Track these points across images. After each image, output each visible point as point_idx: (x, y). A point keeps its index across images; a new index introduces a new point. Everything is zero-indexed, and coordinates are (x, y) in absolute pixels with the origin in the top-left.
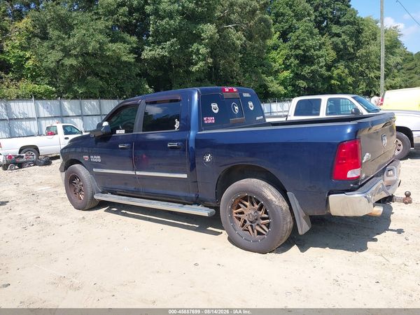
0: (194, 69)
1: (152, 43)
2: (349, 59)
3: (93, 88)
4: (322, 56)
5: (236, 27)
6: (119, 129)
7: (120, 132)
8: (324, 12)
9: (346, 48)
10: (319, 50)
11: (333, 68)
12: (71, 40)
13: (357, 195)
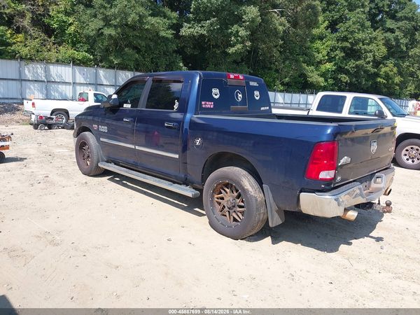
0: (231, 50)
1: (193, 20)
2: (400, 58)
3: (129, 60)
4: (371, 51)
5: (282, 12)
6: (127, 103)
7: (127, 106)
8: (381, 5)
9: (398, 46)
10: (369, 45)
11: (381, 65)
12: (113, 10)
13: (327, 197)
